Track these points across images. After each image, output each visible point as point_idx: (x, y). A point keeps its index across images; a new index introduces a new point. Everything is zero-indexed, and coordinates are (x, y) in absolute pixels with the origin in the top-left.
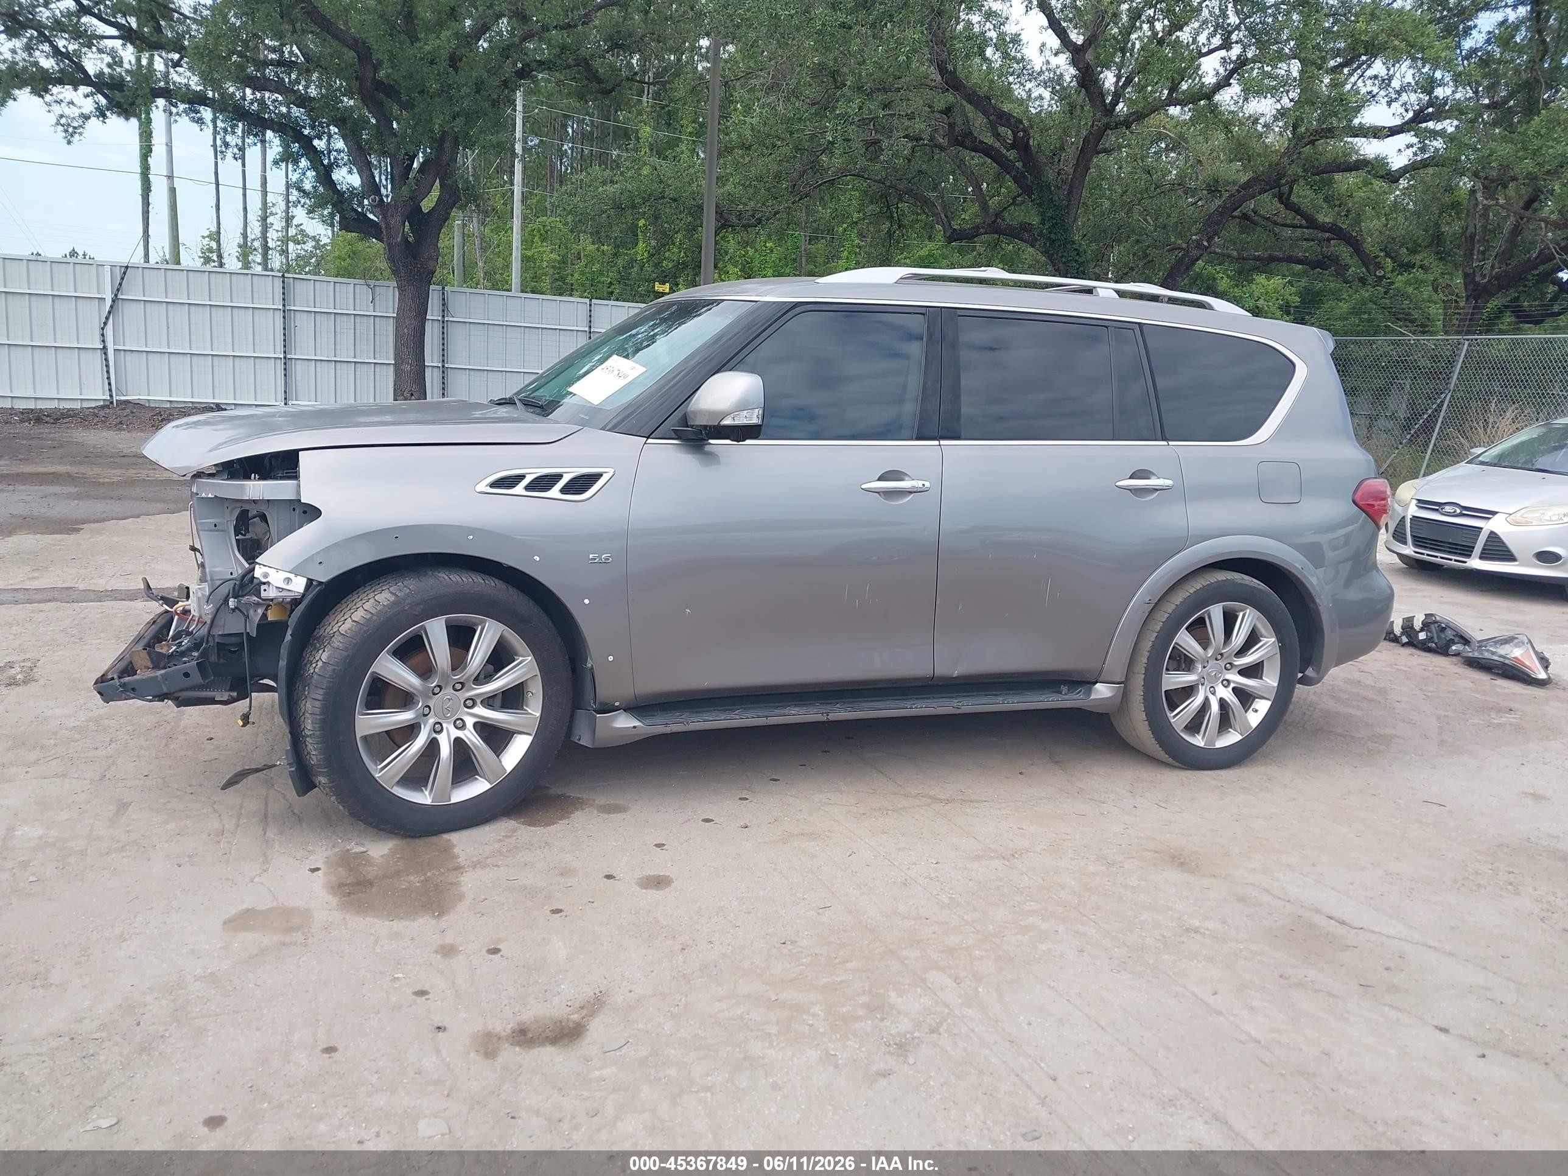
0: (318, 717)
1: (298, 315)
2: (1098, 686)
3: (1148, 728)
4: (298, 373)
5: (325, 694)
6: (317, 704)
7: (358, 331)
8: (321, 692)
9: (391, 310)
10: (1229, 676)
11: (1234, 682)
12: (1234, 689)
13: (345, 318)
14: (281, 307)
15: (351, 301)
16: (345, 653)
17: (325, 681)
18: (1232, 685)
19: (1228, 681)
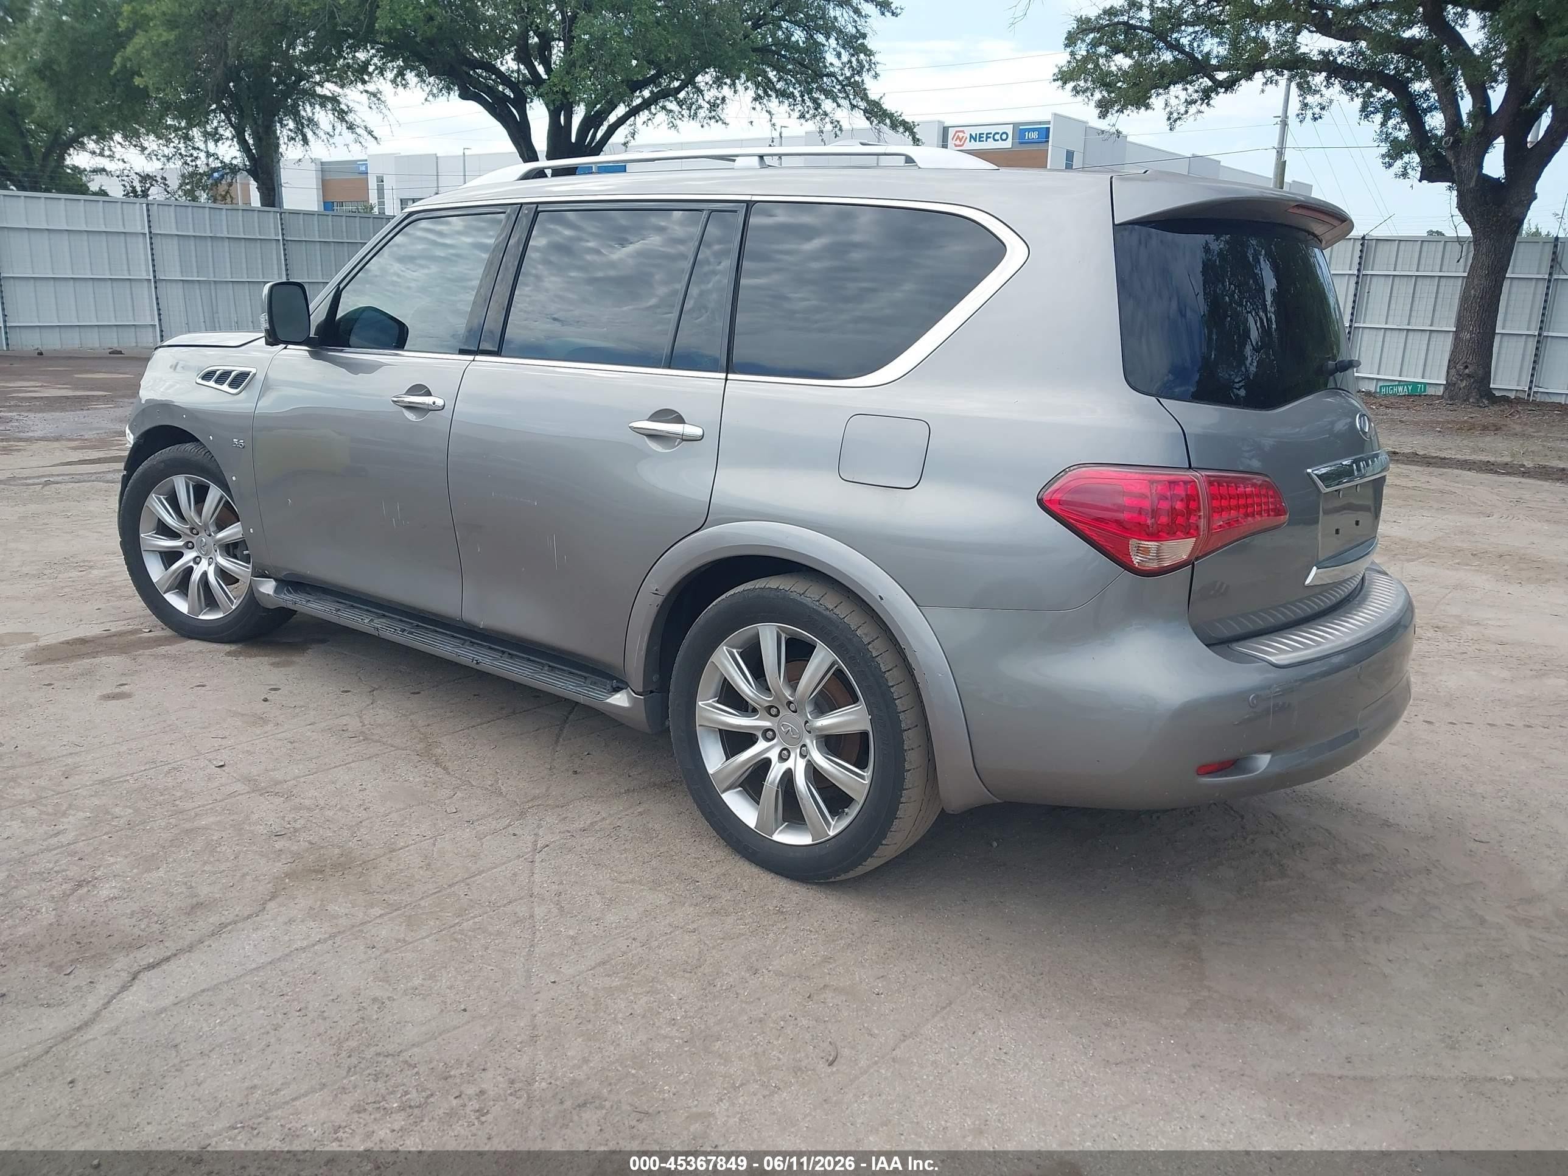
1: (1375, 279)
4: (1364, 344)
7: (1440, 296)
9: (1462, 269)
10: (808, 742)
13: (1428, 281)
14: (1356, 272)
15: (1439, 262)
19: (807, 748)
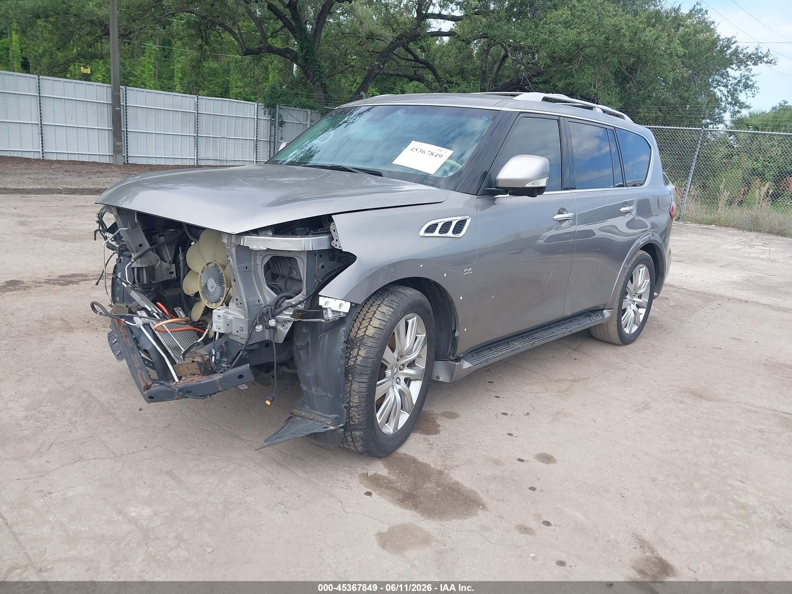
0: (365, 394)
2: (605, 311)
3: (617, 328)
5: (370, 378)
6: (364, 385)
8: (366, 377)
10: (635, 299)
11: (637, 301)
12: (637, 305)
16: (377, 350)
17: (369, 369)
18: (636, 303)
19: (634, 301)
